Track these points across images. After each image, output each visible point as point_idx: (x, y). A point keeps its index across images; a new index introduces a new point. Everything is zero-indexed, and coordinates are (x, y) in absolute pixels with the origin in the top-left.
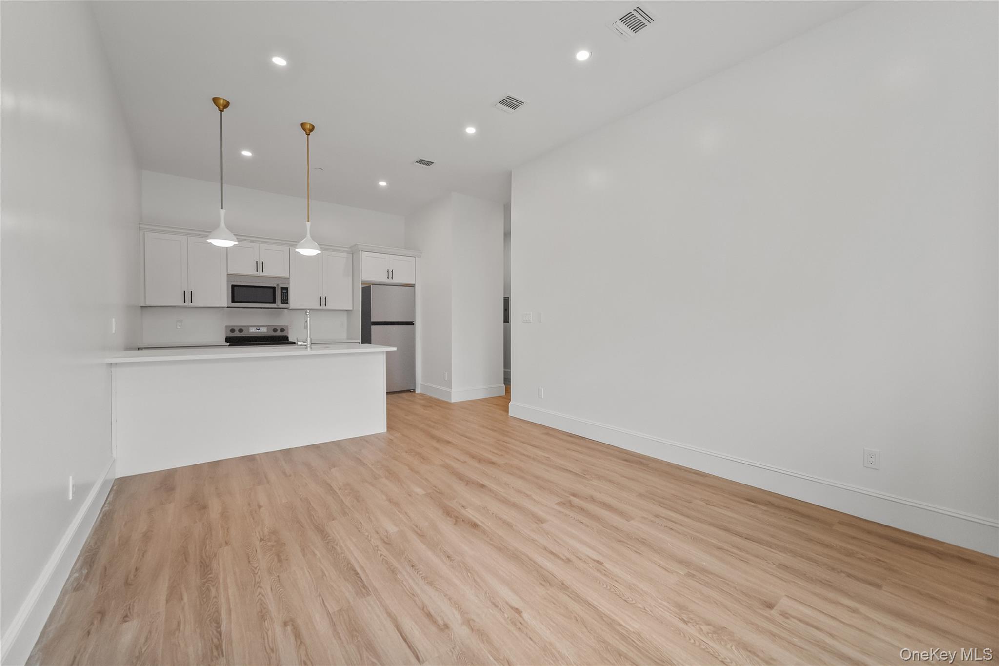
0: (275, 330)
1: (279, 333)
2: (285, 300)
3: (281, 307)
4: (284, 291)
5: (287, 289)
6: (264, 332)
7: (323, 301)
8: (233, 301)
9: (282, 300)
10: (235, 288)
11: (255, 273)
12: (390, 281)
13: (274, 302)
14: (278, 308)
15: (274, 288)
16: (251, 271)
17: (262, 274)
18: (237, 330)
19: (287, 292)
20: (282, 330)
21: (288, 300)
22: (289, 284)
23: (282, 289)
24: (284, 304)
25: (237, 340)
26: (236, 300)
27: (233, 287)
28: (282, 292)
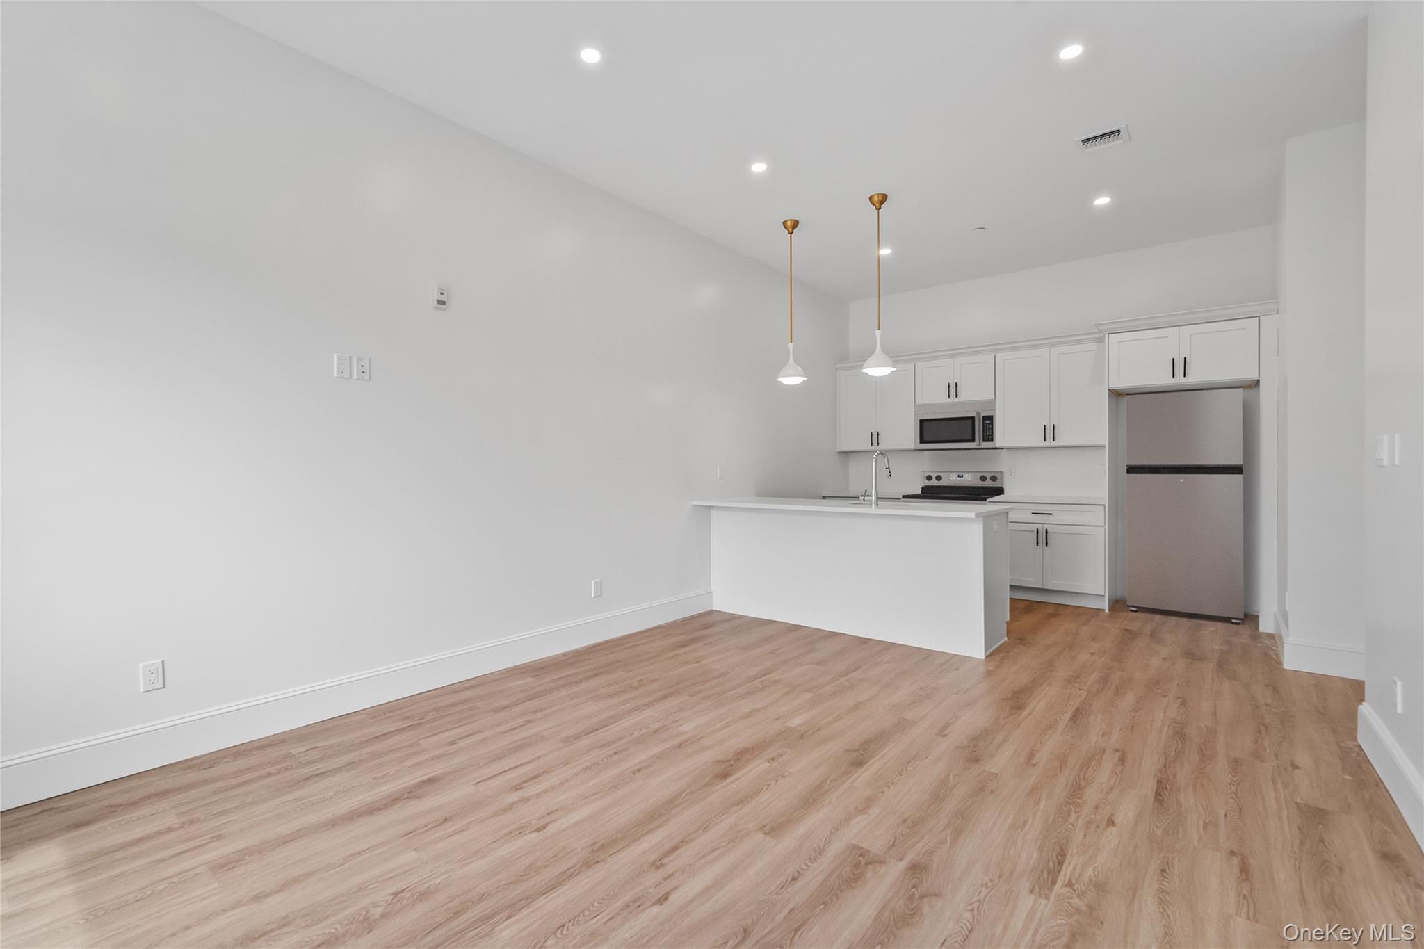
0: (983, 478)
1: (988, 483)
2: (988, 436)
3: (983, 447)
4: (987, 422)
5: (991, 418)
6: (969, 481)
7: (1050, 432)
8: (922, 441)
9: (983, 435)
10: (925, 423)
11: (949, 400)
12: (1180, 381)
13: (973, 440)
14: (979, 449)
15: (973, 418)
16: (941, 398)
17: (956, 400)
18: (934, 476)
19: (992, 423)
20: (994, 479)
21: (992, 435)
22: (994, 410)
23: (985, 418)
24: (986, 441)
25: (932, 493)
26: (925, 439)
27: (922, 422)
28: (984, 423)
